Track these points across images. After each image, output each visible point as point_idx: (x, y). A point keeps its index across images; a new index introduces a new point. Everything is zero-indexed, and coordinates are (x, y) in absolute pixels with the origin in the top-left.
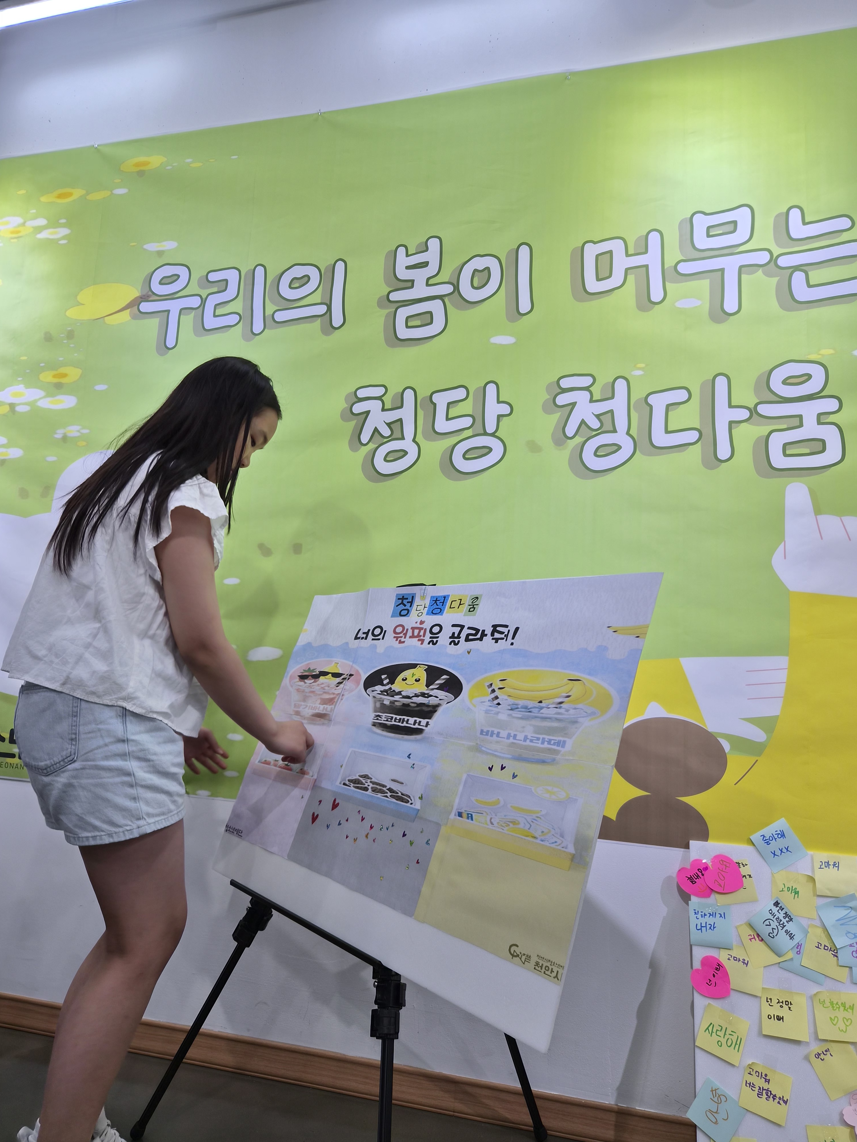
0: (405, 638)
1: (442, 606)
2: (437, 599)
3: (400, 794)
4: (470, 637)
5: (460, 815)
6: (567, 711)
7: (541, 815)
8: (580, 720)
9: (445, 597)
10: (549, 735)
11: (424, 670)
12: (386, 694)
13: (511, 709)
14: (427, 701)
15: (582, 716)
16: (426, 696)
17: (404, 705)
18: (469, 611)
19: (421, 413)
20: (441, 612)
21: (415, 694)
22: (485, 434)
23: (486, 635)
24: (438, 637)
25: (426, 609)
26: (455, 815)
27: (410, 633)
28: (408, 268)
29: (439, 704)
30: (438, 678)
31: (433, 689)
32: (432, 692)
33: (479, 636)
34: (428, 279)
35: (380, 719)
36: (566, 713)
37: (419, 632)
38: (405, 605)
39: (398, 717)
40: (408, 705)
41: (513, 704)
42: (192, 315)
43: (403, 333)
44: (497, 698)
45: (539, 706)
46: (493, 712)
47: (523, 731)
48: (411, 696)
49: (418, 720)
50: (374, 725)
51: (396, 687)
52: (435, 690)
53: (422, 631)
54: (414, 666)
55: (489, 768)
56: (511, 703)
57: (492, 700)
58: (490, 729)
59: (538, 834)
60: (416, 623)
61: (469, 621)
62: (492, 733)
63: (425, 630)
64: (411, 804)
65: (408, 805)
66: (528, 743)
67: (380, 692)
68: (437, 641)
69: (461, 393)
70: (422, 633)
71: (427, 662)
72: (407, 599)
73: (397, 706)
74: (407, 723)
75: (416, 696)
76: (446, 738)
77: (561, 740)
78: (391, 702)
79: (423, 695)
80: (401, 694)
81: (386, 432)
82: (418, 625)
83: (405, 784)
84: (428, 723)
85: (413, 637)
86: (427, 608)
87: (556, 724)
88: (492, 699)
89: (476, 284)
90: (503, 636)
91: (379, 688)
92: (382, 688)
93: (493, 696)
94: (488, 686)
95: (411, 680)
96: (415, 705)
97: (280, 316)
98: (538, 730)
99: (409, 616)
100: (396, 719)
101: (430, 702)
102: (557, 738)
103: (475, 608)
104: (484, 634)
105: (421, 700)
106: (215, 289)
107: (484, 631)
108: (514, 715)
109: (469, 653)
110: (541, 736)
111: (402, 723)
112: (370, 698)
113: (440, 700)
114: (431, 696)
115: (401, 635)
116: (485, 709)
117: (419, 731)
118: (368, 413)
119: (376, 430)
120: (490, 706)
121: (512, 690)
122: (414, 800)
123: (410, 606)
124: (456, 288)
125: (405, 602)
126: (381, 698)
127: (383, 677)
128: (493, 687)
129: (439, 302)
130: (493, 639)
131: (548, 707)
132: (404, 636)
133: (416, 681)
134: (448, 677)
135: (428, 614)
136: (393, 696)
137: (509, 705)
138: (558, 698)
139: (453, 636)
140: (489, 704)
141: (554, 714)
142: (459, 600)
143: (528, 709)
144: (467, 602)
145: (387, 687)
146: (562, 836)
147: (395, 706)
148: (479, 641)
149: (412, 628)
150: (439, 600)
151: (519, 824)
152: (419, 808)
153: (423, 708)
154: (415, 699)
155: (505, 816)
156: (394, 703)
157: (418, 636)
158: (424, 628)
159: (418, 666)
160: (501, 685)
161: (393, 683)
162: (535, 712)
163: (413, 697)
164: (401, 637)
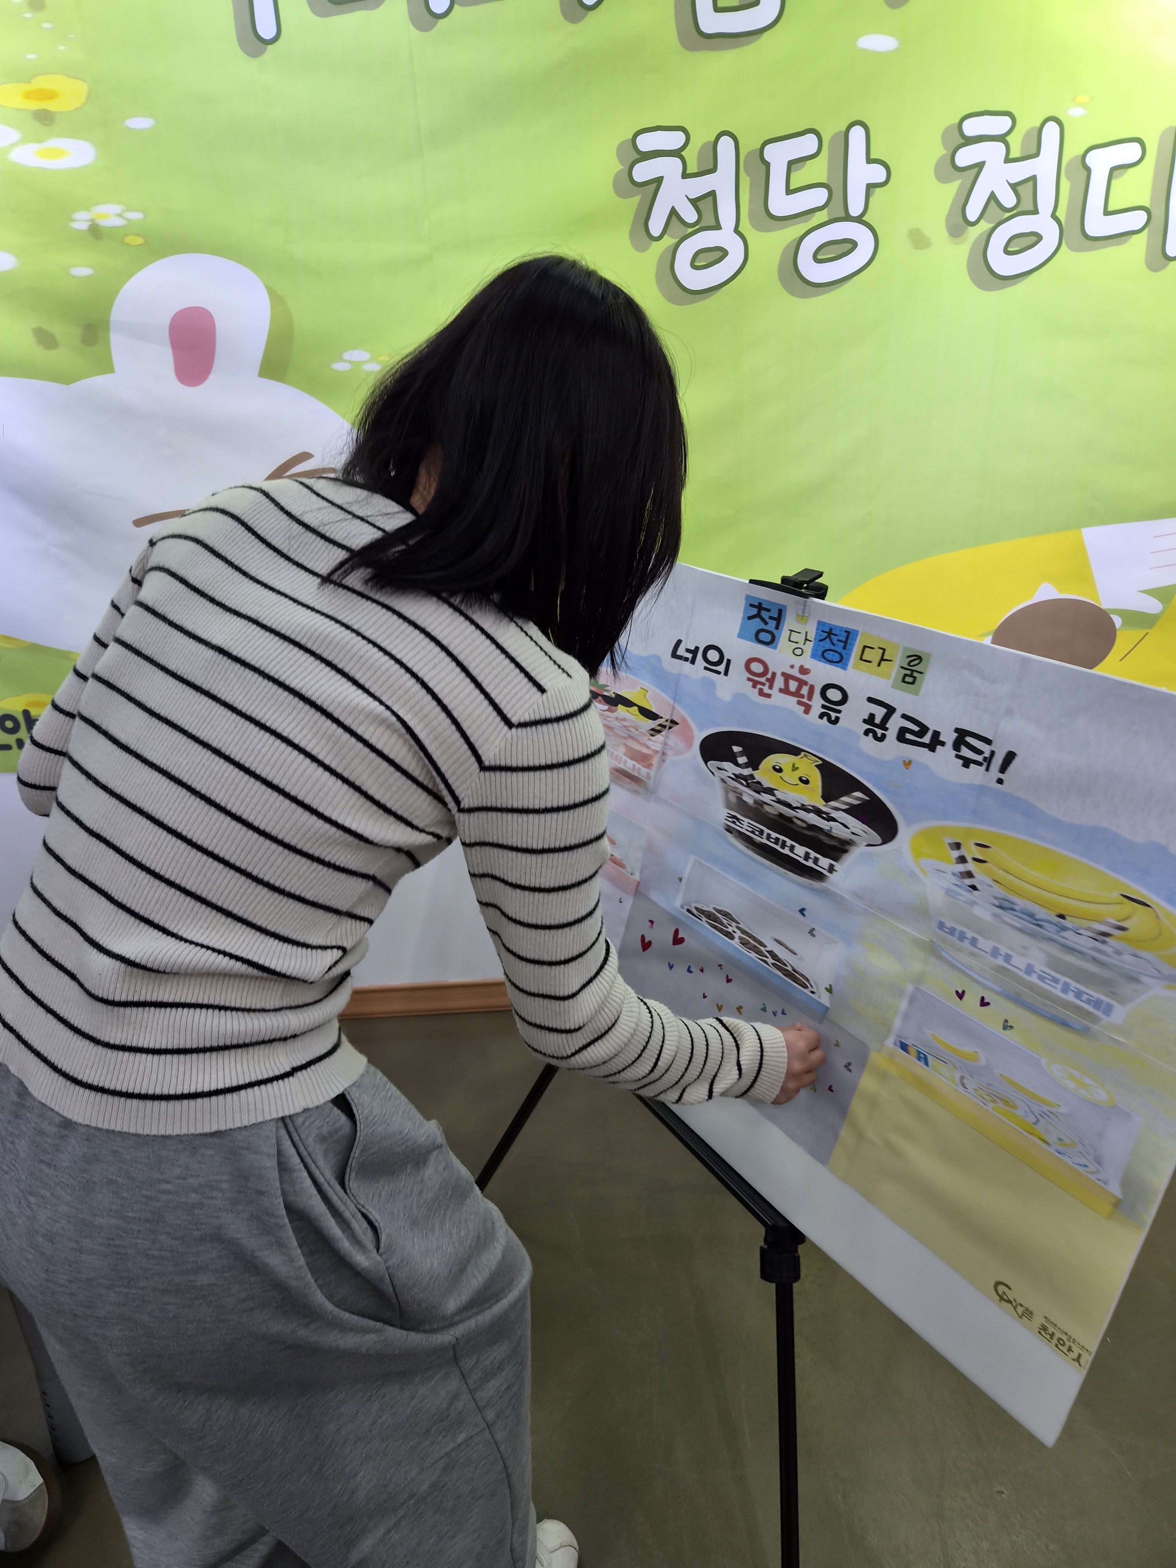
0: (771, 687)
1: (844, 649)
2: (831, 630)
3: (790, 969)
4: (909, 736)
5: (904, 1047)
6: (1118, 953)
7: (1058, 1113)
8: (1143, 978)
9: (848, 632)
10: (1078, 981)
12: (744, 782)
13: (1001, 907)
14: (827, 826)
15: (1149, 974)
16: (825, 816)
17: (781, 815)
20: (840, 661)
21: (803, 805)
23: (943, 744)
24: (839, 712)
25: (809, 647)
26: (897, 1045)
27: (779, 682)
29: (851, 840)
30: (847, 793)
31: (837, 809)
32: (835, 813)
33: (927, 739)
35: (738, 823)
36: (1115, 955)
37: (799, 688)
38: (766, 623)
39: (774, 835)
40: (790, 820)
41: (1003, 899)
45: (1059, 922)
46: (961, 898)
47: (1024, 955)
48: (794, 805)
49: (813, 854)
50: (729, 830)
51: (764, 774)
52: (841, 812)
53: (804, 686)
54: (795, 751)
55: (957, 993)
56: (1000, 896)
57: (959, 875)
58: (959, 928)
59: (1051, 1138)
60: (792, 667)
61: (904, 701)
62: (962, 937)
63: (812, 686)
64: (813, 992)
65: (806, 990)
66: (1034, 979)
67: (733, 776)
68: (837, 719)
70: (805, 691)
71: (821, 752)
72: (768, 610)
73: (768, 812)
74: (792, 851)
75: (804, 808)
76: (870, 907)
77: (1102, 1001)
78: (756, 802)
79: (818, 812)
80: (774, 795)
82: (795, 672)
83: (798, 956)
84: (832, 866)
85: (785, 691)
86: (812, 643)
87: (1092, 968)
88: (961, 873)
90: (979, 758)
91: (729, 767)
92: (738, 771)
93: (961, 868)
94: (950, 844)
95: (790, 776)
96: (804, 825)
98: (1053, 963)
99: (775, 648)
100: (769, 837)
101: (833, 831)
102: (1096, 995)
103: (915, 678)
104: (937, 741)
105: (813, 819)
107: (937, 734)
108: (1006, 919)
109: (906, 765)
110: (1063, 979)
111: (783, 848)
112: (716, 780)
113: (853, 833)
114: (834, 820)
115: (763, 680)
116: (946, 887)
117: (817, 876)
118: (658, 181)
120: (957, 885)
121: (1001, 872)
122: (817, 988)
123: (777, 627)
125: (764, 614)
126: (737, 788)
127: (736, 749)
128: (963, 851)
130: (958, 757)
131: (1079, 932)
132: (768, 684)
133: (800, 779)
134: (868, 798)
135: (814, 656)
136: (758, 792)
137: (996, 898)
138: (1100, 923)
139: (870, 720)
140: (954, 880)
141: (1089, 949)
142: (880, 649)
143: (1036, 920)
144: (898, 660)
145: (747, 772)
146: (1098, 1161)
147: (764, 811)
148: (927, 749)
149: (783, 674)
150: (836, 635)
151: (1014, 1107)
152: (827, 1004)
153: (821, 837)
154: (802, 814)
155: (989, 1085)
156: (762, 806)
157: (797, 694)
158: (810, 683)
159: (803, 754)
160: (979, 853)
161: (756, 767)
162: (1050, 931)
163: (797, 808)
164: (764, 684)
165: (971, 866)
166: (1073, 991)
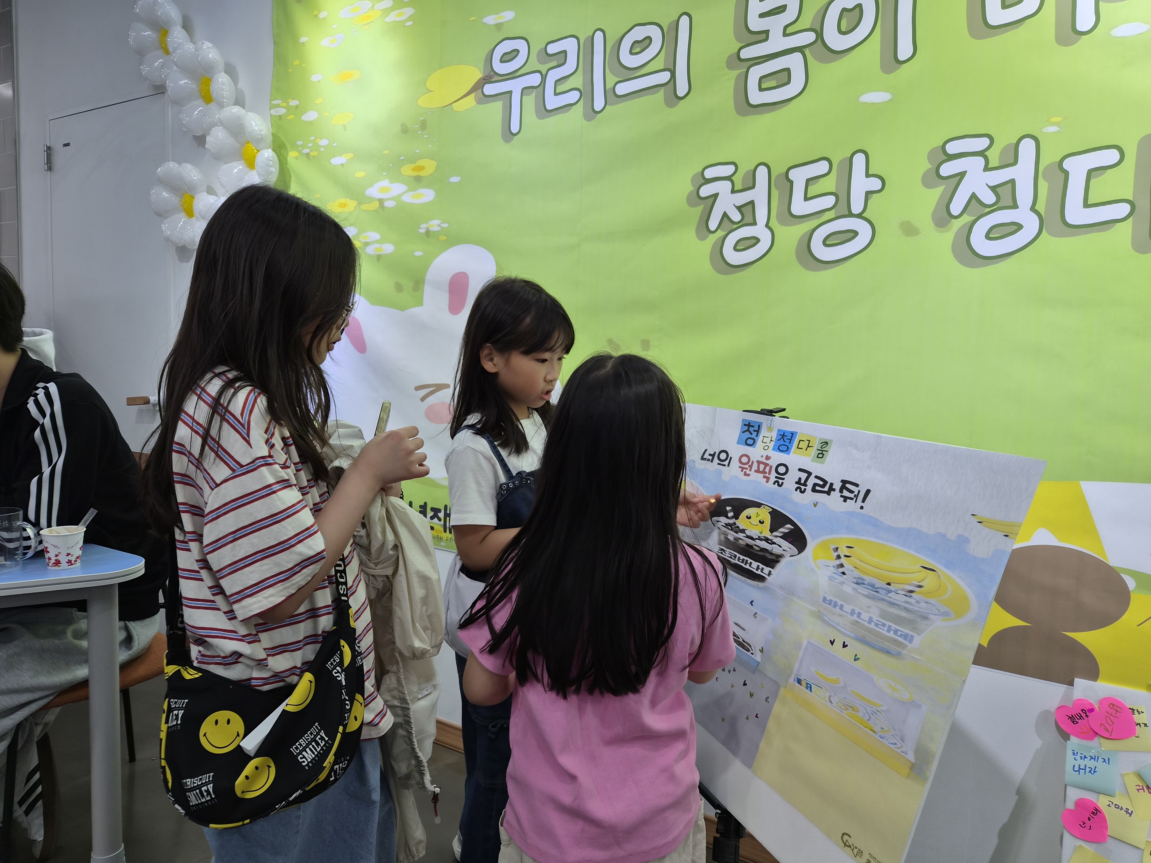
0: (750, 470)
1: (790, 443)
2: (784, 433)
3: (741, 640)
4: (818, 488)
5: (799, 681)
6: (918, 602)
7: (882, 710)
8: (931, 616)
9: (792, 434)
10: (895, 624)
11: (769, 513)
12: (730, 528)
13: (857, 583)
14: (770, 547)
15: (934, 613)
16: (770, 542)
17: (747, 545)
18: (818, 457)
19: (775, 193)
20: (787, 450)
21: (759, 537)
22: (851, 215)
23: (834, 490)
24: (783, 479)
25: (772, 444)
26: (794, 680)
27: (755, 465)
28: (762, 16)
29: (782, 554)
30: (782, 526)
31: (776, 536)
32: (775, 539)
33: (826, 489)
34: (786, 27)
35: (724, 553)
36: (916, 604)
37: (765, 468)
38: (751, 434)
39: (742, 557)
40: (751, 547)
41: (859, 578)
42: (534, 95)
43: (756, 97)
44: (842, 566)
45: (887, 588)
46: (836, 581)
47: (868, 612)
48: (755, 538)
49: (761, 566)
51: (741, 522)
52: (778, 538)
53: (767, 467)
54: (758, 505)
55: (831, 641)
56: (857, 576)
57: (837, 567)
58: (834, 599)
59: (877, 729)
60: (762, 456)
61: (817, 469)
62: (835, 605)
63: (771, 467)
64: (752, 654)
65: (749, 653)
66: (872, 626)
67: (725, 525)
68: (782, 483)
69: (822, 167)
70: (767, 470)
71: (772, 504)
72: (753, 426)
73: (740, 544)
74: (750, 566)
75: (760, 539)
76: (788, 594)
77: (908, 634)
78: (735, 538)
79: (767, 540)
80: (745, 533)
81: (736, 217)
82: (763, 460)
83: (746, 631)
84: (770, 572)
85: (758, 471)
86: (774, 442)
87: (904, 614)
88: (837, 565)
89: (843, 29)
90: (852, 495)
91: (723, 520)
92: (727, 521)
93: (838, 562)
94: (833, 549)
95: (755, 520)
96: (759, 549)
97: (622, 89)
98: (884, 615)
99: (755, 447)
100: (739, 559)
101: (773, 550)
102: (905, 631)
103: (823, 454)
104: (831, 489)
105: (764, 544)
106: (554, 63)
107: (832, 484)
108: (860, 590)
109: (815, 505)
110: (888, 623)
111: (746, 564)
112: (715, 528)
113: (784, 550)
114: (774, 543)
115: (747, 466)
116: (829, 575)
117: (761, 579)
118: (716, 195)
119: (725, 215)
120: (835, 573)
121: (859, 562)
122: (755, 650)
123: (757, 436)
124: (820, 35)
125: (751, 429)
126: (725, 532)
127: (728, 508)
128: (839, 552)
129: (798, 55)
130: (842, 496)
131: (897, 592)
132: (749, 468)
133: (760, 522)
134: (793, 528)
135: (774, 449)
136: (737, 533)
137: (855, 578)
138: (909, 585)
139: (799, 482)
140: (833, 570)
141: (902, 602)
142: (807, 440)
143: (876, 588)
144: (816, 445)
145: (731, 521)
146: (902, 740)
147: (738, 543)
148: (826, 494)
149: (758, 462)
150: (786, 436)
151: (858, 711)
152: (759, 661)
153: (767, 555)
154: (758, 542)
155: (844, 698)
156: (738, 541)
157: (764, 472)
158: (770, 464)
159: (763, 506)
160: (847, 552)
161: (737, 518)
162: (882, 594)
163: (756, 539)
164: (747, 469)
165: (843, 560)
166: (893, 630)
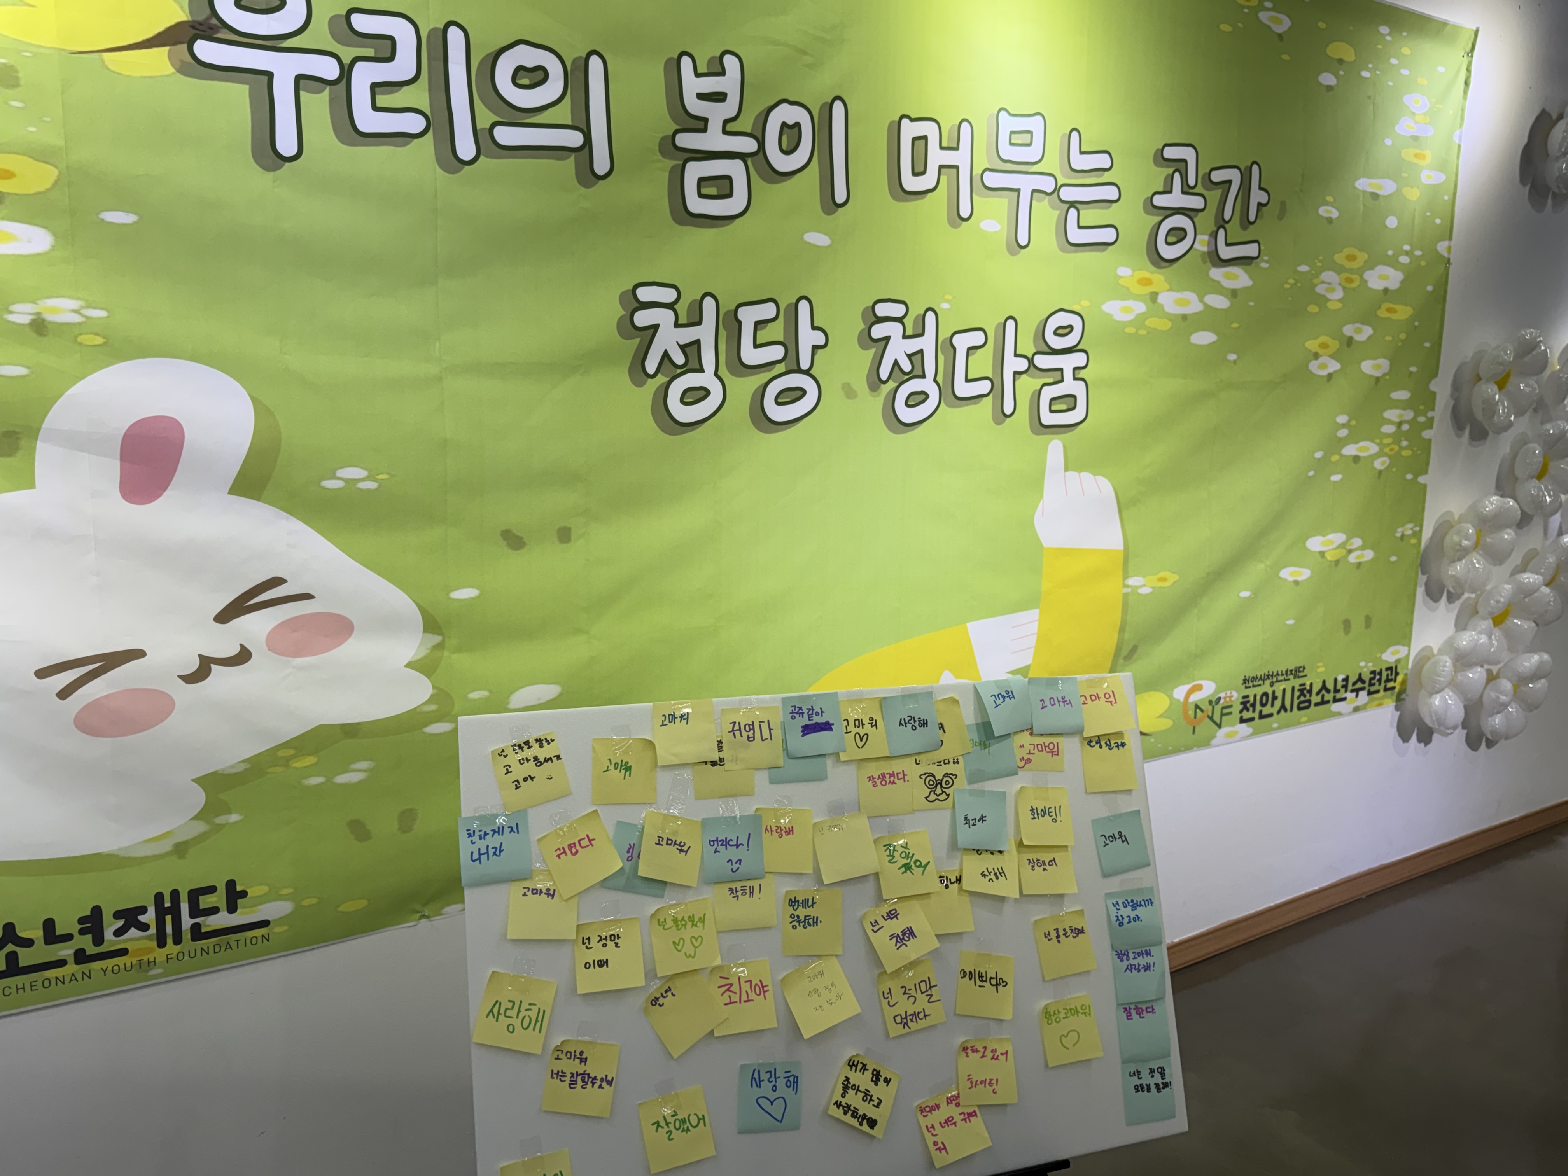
19: (723, 333)
22: (799, 371)
28: (701, 96)
34: (725, 122)
42: (327, 94)
43: (694, 203)
69: (770, 310)
81: (679, 358)
89: (784, 145)
97: (506, 136)
106: (369, 52)
118: (656, 327)
119: (666, 355)
124: (761, 146)
129: (739, 163)
